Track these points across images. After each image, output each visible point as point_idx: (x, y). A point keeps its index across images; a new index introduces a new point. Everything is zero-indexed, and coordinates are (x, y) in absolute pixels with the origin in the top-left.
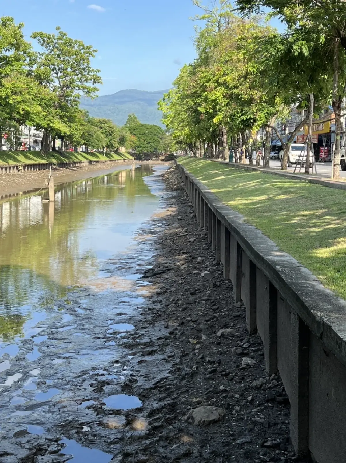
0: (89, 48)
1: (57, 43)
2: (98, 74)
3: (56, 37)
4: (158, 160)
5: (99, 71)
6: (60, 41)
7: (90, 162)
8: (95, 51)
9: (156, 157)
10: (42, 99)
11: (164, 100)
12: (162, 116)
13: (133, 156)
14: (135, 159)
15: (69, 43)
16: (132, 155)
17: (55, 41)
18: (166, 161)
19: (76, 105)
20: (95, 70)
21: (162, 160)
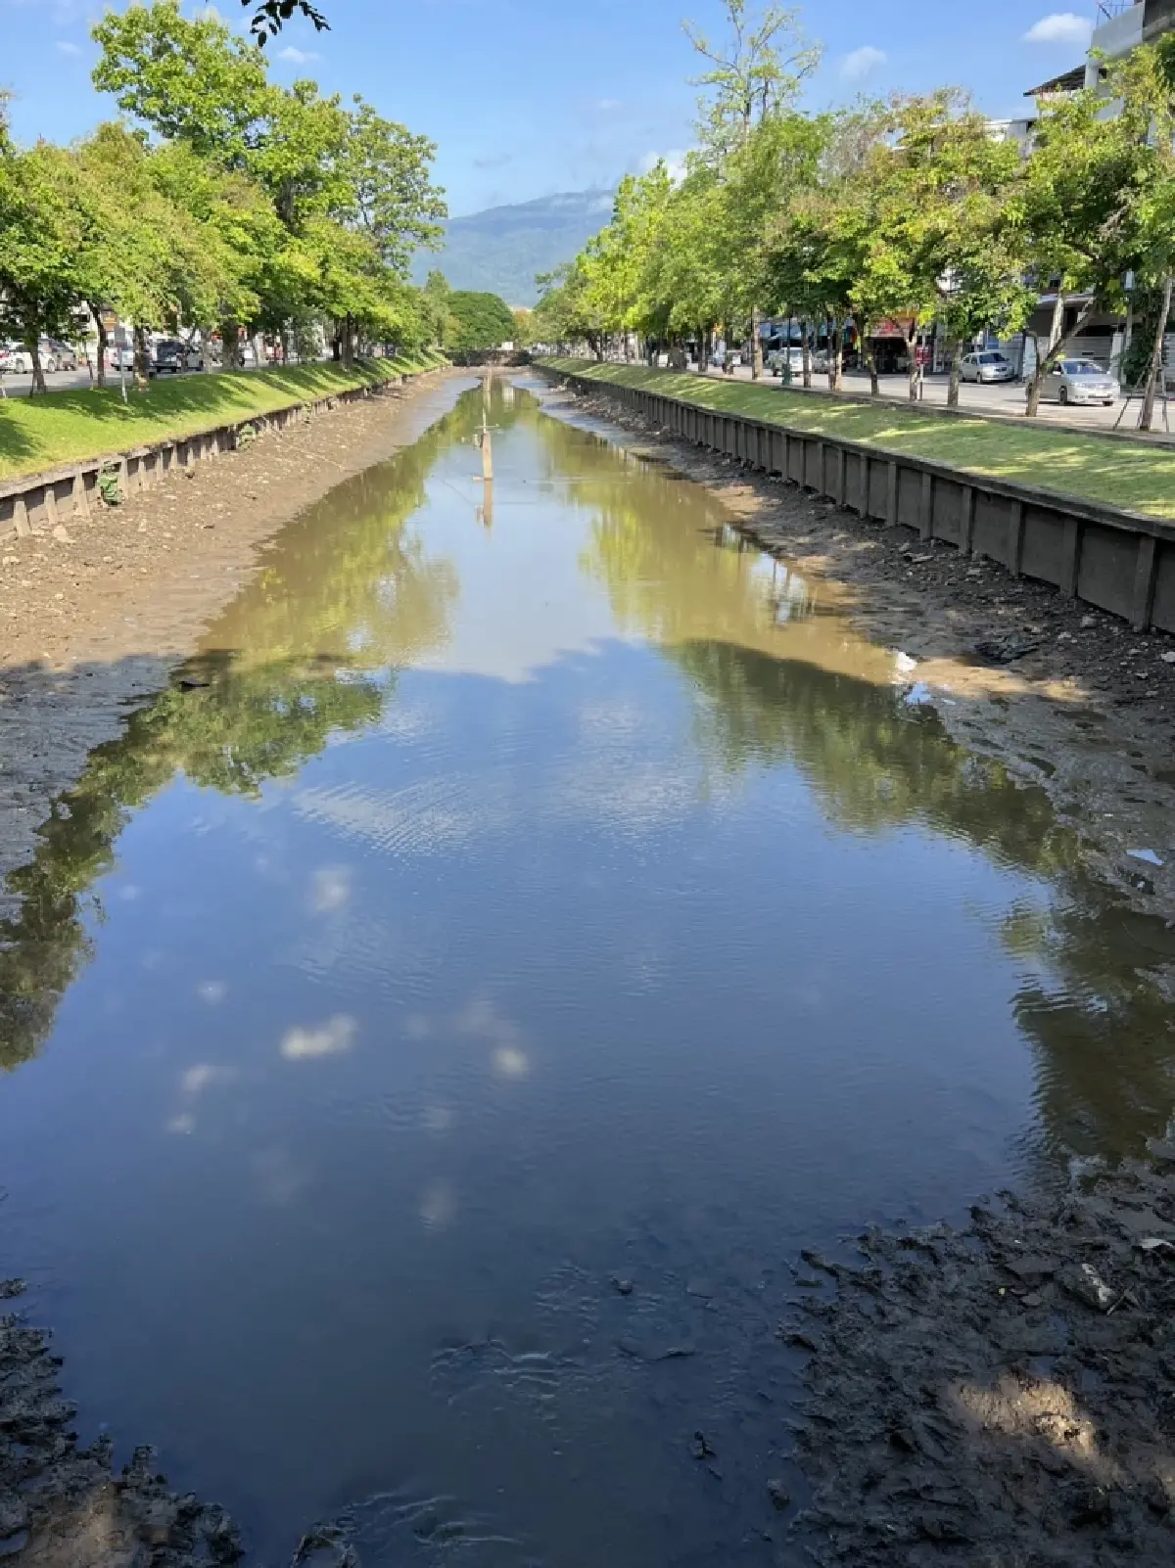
0: (421, 140)
1: (358, 131)
2: (441, 198)
3: (355, 119)
4: (498, 365)
5: (443, 191)
6: (364, 126)
7: (404, 377)
8: (433, 147)
9: (494, 358)
10: (349, 256)
11: (588, 251)
12: (533, 278)
13: (449, 358)
14: (454, 365)
15: (382, 130)
16: (447, 356)
17: (354, 127)
18: (514, 365)
19: (403, 264)
20: (434, 188)
21: (506, 365)
